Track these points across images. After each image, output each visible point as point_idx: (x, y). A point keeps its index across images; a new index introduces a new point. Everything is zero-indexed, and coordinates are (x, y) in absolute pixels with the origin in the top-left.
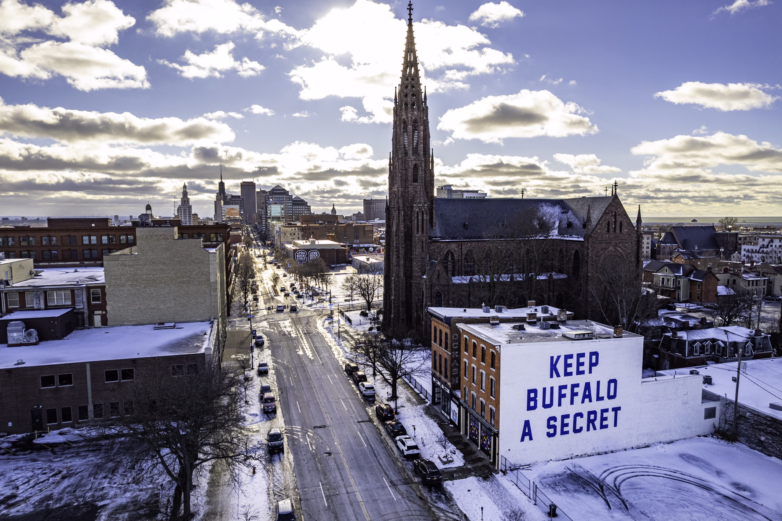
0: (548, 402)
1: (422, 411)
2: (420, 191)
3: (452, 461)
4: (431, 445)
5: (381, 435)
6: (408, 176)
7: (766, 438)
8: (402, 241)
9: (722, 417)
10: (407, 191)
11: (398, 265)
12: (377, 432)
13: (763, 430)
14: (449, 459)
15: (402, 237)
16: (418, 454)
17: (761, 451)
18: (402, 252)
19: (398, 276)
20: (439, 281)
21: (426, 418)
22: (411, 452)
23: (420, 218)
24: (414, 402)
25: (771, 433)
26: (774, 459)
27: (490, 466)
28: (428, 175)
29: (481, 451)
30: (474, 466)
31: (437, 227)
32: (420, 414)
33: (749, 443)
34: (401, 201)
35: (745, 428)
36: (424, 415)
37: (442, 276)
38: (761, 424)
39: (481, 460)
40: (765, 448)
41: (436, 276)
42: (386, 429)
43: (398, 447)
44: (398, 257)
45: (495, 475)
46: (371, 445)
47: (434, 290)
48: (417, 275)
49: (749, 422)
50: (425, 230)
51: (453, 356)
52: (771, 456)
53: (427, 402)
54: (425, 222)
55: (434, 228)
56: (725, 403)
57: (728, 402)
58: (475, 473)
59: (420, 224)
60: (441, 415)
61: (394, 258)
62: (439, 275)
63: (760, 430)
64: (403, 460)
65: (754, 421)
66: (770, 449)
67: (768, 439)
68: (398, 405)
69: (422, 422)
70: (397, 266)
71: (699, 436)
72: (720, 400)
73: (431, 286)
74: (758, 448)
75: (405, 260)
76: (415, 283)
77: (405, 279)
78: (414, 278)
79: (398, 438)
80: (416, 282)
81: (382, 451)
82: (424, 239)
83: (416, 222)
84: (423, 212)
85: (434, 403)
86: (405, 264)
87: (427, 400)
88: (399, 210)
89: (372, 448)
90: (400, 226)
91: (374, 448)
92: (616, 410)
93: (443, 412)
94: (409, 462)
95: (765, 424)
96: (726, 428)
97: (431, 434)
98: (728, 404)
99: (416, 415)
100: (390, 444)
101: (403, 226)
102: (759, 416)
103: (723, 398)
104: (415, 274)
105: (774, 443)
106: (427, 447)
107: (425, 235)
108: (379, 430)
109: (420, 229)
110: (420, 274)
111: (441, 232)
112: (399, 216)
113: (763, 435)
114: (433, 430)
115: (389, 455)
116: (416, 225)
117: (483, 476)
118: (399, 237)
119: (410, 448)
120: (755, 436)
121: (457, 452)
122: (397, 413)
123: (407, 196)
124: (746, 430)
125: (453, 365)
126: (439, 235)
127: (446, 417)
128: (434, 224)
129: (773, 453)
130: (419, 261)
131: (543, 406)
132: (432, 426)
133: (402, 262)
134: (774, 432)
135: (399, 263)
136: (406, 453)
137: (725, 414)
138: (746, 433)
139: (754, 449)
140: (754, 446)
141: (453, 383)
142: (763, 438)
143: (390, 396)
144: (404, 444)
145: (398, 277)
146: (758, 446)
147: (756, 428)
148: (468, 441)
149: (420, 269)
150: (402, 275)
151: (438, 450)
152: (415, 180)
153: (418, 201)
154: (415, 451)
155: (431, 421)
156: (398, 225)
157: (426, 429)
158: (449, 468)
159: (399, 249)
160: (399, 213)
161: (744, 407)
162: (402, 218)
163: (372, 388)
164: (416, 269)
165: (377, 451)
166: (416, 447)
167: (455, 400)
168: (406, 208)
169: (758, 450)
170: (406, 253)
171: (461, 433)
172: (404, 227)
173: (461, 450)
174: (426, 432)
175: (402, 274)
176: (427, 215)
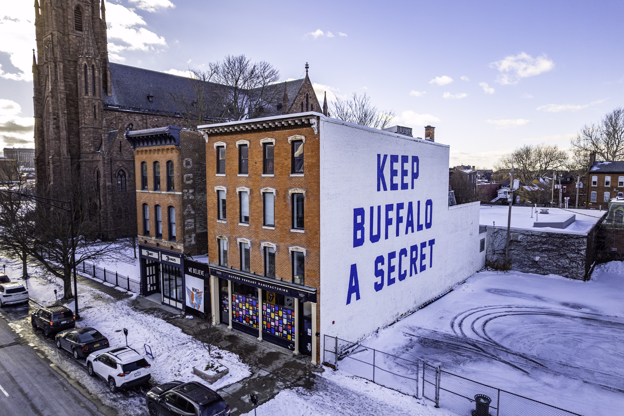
0: (375, 233)
1: (126, 307)
2: (88, 38)
3: (226, 372)
4: (167, 354)
5: (50, 362)
6: (68, 19)
7: (541, 257)
8: (62, 104)
9: (489, 249)
10: (66, 39)
11: (58, 138)
12: (37, 359)
13: (537, 250)
14: (220, 369)
15: (62, 99)
16: (148, 376)
17: (536, 272)
18: (63, 120)
19: (59, 154)
20: (121, 155)
21: (139, 315)
22: (132, 376)
23: (89, 73)
24: (109, 299)
25: (547, 250)
26: (551, 276)
27: (298, 361)
28: (98, 25)
29: (266, 343)
30: (270, 368)
31: (113, 94)
32: (124, 311)
33: (522, 268)
34: (57, 51)
35: (516, 253)
36: (133, 312)
37: (125, 148)
38: (536, 243)
39: (274, 356)
40: (540, 268)
41: (116, 148)
42: (60, 348)
43: (95, 376)
44: (58, 127)
45: (319, 374)
46: (21, 390)
47: (115, 167)
48: (88, 150)
49: (521, 245)
50: (97, 91)
51: (185, 198)
52: (547, 274)
53: (132, 295)
54: (97, 80)
55: (109, 95)
56: (492, 232)
57: (496, 230)
58: (284, 381)
59: (90, 81)
60: (163, 307)
61: (51, 129)
62: (120, 147)
63: (534, 250)
64: (114, 400)
65: (528, 242)
66: (546, 267)
67: (544, 257)
68: (80, 307)
69: (134, 321)
70: (55, 139)
71: (478, 272)
72: (486, 231)
73: (111, 161)
74: (532, 270)
75: (69, 132)
76: (86, 162)
77: (69, 157)
78: (83, 155)
79: (92, 357)
80: (86, 160)
81: (54, 394)
82: (97, 104)
83: (83, 79)
84: (93, 66)
85: (144, 292)
86: (69, 139)
87: (130, 293)
88: (55, 62)
89: (25, 395)
90: (59, 84)
91: (31, 394)
92: (432, 242)
93: (167, 301)
94: (131, 400)
95: (540, 242)
96: (494, 260)
97: (158, 337)
98: (496, 232)
99: (118, 314)
100: (73, 375)
101: (63, 84)
102: (533, 235)
103: (490, 228)
104: (85, 149)
105: (550, 259)
106: (159, 359)
107: (98, 97)
108: (43, 353)
109: (90, 88)
110: (92, 149)
111: (119, 100)
112: (56, 72)
113: (537, 255)
114: (160, 330)
115: (75, 398)
116: (84, 84)
117: (301, 382)
118: (57, 99)
119: (127, 368)
120: (529, 258)
121: (223, 353)
122: (79, 318)
123: (67, 46)
124: (517, 255)
125: (185, 213)
126: (116, 103)
127: (176, 308)
128: (109, 89)
129: (549, 270)
130: (90, 131)
131: (371, 240)
132: (155, 325)
133: (64, 134)
134: (550, 247)
135: (59, 136)
136: (120, 382)
137: (492, 244)
138: (518, 258)
139: (528, 272)
140: (527, 269)
141: (187, 244)
142: (537, 258)
143: (60, 298)
144: (113, 365)
145: (59, 156)
146: (532, 268)
147: (529, 250)
148: (232, 333)
149: (93, 142)
150: (65, 152)
151: (184, 359)
152: (79, 28)
153: (86, 50)
154: (143, 372)
155: (150, 318)
156: (55, 83)
157: (145, 330)
158: (226, 387)
159: (58, 117)
160: (56, 66)
161: (516, 231)
162: (60, 72)
163: (21, 289)
164: (87, 143)
165: (42, 397)
166: (142, 363)
167: (194, 271)
168: (67, 62)
169: (532, 272)
170: (69, 125)
171: (214, 323)
172: (65, 86)
173: (230, 349)
174: (147, 336)
175: (64, 150)
176: (99, 71)
